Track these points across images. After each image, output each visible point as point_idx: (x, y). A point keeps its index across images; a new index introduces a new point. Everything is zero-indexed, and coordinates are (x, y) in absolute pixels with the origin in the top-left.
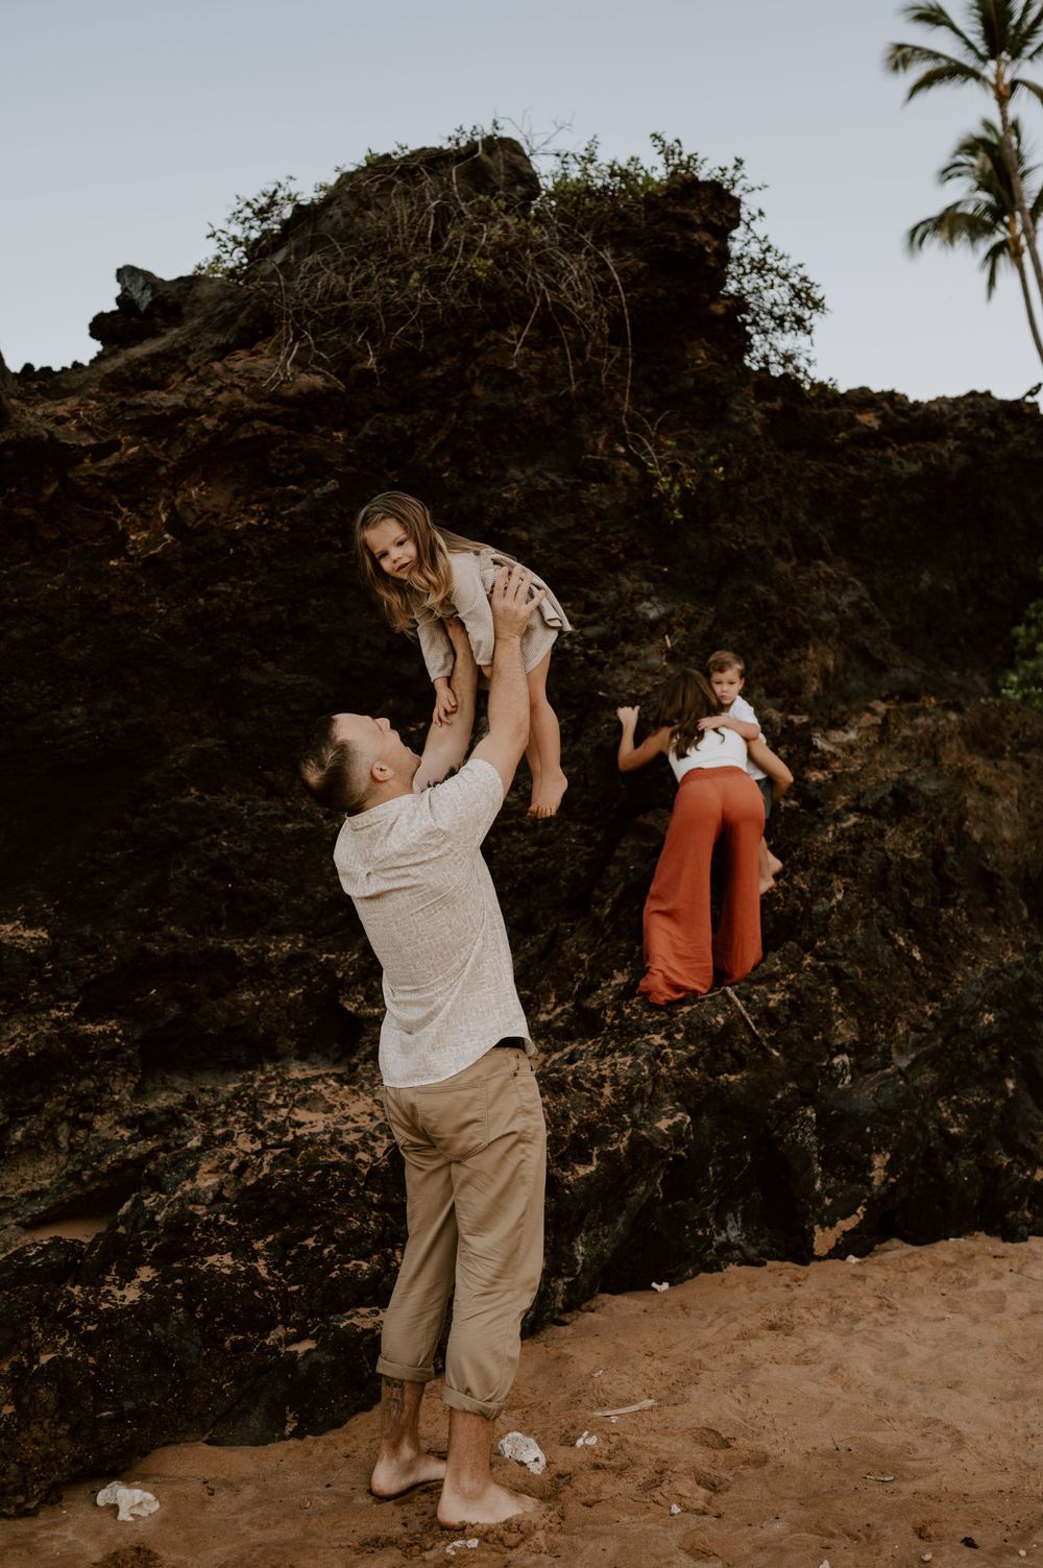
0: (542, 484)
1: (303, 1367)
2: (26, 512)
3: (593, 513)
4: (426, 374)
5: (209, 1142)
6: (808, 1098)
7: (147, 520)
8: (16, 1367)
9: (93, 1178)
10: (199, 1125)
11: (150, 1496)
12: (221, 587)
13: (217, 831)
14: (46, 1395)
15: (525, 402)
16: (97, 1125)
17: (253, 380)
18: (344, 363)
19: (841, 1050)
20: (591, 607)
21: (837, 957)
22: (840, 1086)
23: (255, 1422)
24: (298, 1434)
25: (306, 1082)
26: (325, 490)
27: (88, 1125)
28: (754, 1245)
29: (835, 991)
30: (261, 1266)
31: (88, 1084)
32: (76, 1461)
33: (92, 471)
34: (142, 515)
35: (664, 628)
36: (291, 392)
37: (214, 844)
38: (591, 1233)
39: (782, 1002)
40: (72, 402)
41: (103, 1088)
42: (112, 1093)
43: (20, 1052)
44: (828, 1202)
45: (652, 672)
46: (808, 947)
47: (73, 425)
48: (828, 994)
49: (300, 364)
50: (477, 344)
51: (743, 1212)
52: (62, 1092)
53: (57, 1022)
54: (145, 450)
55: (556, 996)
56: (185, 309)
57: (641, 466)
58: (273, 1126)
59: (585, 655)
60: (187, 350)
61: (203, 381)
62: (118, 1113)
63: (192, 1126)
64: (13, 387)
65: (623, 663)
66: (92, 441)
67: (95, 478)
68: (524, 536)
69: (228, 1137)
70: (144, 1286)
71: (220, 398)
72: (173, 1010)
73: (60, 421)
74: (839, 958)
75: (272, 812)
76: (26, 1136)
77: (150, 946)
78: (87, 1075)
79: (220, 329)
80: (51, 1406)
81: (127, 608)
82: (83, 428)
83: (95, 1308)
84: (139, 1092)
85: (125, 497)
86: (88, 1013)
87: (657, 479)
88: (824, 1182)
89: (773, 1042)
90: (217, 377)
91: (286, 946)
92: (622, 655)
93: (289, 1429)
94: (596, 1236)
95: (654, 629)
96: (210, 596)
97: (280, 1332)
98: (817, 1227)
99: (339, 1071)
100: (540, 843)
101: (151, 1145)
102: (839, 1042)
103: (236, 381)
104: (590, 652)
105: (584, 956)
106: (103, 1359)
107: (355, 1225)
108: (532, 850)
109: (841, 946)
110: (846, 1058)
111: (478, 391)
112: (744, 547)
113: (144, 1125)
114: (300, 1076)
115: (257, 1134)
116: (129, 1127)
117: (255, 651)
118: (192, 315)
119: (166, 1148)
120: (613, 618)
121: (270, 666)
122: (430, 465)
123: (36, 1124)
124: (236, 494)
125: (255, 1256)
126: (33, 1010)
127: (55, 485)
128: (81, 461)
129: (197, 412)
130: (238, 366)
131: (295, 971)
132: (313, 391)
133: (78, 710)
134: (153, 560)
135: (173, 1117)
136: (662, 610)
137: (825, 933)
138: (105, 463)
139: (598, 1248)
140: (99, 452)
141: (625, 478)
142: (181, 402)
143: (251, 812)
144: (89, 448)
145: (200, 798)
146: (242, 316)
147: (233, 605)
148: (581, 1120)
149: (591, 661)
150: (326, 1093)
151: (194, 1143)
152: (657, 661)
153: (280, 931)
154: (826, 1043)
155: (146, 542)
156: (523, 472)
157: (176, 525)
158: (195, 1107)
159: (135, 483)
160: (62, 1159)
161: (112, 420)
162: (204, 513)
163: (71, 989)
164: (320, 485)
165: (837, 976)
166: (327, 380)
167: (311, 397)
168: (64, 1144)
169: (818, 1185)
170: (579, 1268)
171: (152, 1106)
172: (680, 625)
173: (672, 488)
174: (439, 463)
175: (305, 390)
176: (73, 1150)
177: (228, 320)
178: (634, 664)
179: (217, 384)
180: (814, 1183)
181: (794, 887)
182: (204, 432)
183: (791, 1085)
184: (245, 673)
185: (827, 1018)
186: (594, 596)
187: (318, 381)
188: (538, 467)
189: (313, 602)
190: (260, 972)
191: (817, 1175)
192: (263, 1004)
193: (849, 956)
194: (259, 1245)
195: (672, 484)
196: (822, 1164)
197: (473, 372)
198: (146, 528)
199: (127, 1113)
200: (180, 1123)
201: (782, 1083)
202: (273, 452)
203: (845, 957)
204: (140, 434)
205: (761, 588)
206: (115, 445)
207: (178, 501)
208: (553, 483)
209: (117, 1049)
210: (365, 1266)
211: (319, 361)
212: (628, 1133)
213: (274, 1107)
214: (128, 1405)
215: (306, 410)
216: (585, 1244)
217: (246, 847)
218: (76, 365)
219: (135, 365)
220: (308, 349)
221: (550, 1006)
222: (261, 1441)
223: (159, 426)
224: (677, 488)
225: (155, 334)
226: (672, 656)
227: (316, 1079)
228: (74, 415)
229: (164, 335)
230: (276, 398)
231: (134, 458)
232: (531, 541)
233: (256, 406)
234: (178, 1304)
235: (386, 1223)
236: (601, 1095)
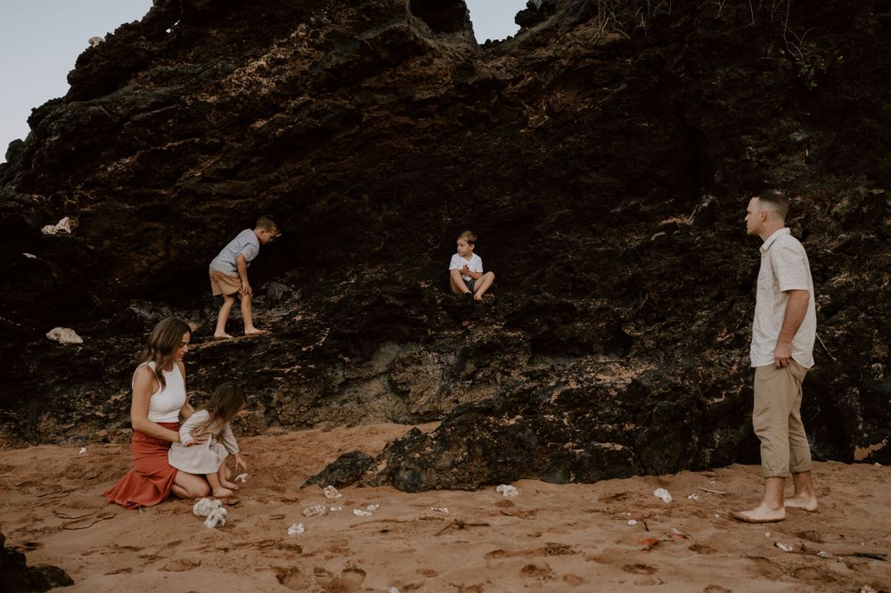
0: (734, 76)
1: (578, 457)
2: (484, 111)
3: (763, 88)
4: (672, 26)
5: (558, 384)
6: (855, 383)
7: (537, 110)
8: (469, 440)
9: (511, 396)
10: (556, 378)
11: (514, 489)
12: (570, 139)
13: (567, 251)
14: (479, 450)
15: (726, 34)
16: (512, 374)
17: (586, 39)
18: (630, 26)
19: (876, 360)
20: (763, 137)
21: (879, 314)
22: (875, 379)
23: (559, 475)
24: (575, 482)
25: (605, 364)
26: (620, 89)
27: (508, 374)
28: (821, 452)
29: (876, 331)
30: (565, 421)
31: (508, 357)
32: (489, 476)
33: (512, 90)
34: (535, 108)
35: (806, 145)
36: (603, 44)
37: (565, 257)
38: (724, 431)
39: (842, 335)
40: (504, 59)
41: (515, 359)
42: (519, 362)
43: (481, 341)
44: (865, 435)
45: (796, 169)
46: (863, 309)
47: (503, 70)
48: (872, 333)
49: (609, 28)
50: (699, 8)
51: (817, 436)
52: (498, 359)
53: (496, 330)
54: (535, 78)
55: (727, 329)
56: (557, 6)
57: (793, 59)
58: (587, 379)
59: (758, 162)
60: (557, 26)
61: (562, 43)
62: (521, 370)
63: (553, 378)
64: (481, 53)
65: (780, 165)
66: (512, 77)
67: (513, 93)
68: (723, 103)
69: (566, 382)
70: (517, 420)
71: (570, 50)
72: (545, 328)
73: (498, 68)
74: (881, 315)
75: (593, 243)
76: (484, 376)
77: (536, 300)
78: (508, 353)
79: (572, 14)
80: (480, 454)
81: (528, 151)
82: (508, 71)
83: (498, 424)
84: (530, 362)
85: (527, 100)
86: (508, 327)
87: (802, 66)
88: (864, 426)
89: (834, 354)
90: (568, 40)
91: (599, 304)
92: (779, 161)
93: (572, 479)
94: (727, 432)
95: (800, 146)
96: (564, 144)
97: (570, 444)
98: (857, 447)
99: (622, 361)
100: (725, 257)
101: (534, 384)
102: (875, 356)
103: (578, 41)
104: (761, 160)
105: (743, 312)
106: (500, 441)
107: (608, 411)
108: (721, 260)
109: (882, 309)
110: (880, 365)
111: (700, 31)
112: (857, 98)
113: (532, 376)
114: (602, 361)
115: (579, 382)
116: (526, 376)
117: (587, 168)
118: (560, 9)
119: (541, 386)
120: (775, 141)
121: (594, 175)
122: (673, 72)
123: (488, 372)
124: (579, 94)
125: (563, 417)
126: (486, 325)
127: (496, 98)
128: (507, 86)
129: (559, 58)
130: (578, 33)
131: (602, 315)
132: (614, 41)
133: (507, 198)
134: (539, 129)
135: (544, 374)
136: (806, 136)
137: (874, 302)
138: (518, 86)
139: (728, 438)
140: (515, 81)
141: (784, 68)
142: (552, 54)
143: (583, 242)
144: (510, 80)
145: (561, 236)
146: (582, 8)
147: (575, 147)
148: (717, 379)
149: (762, 165)
150: (613, 369)
151: (552, 384)
152: (799, 163)
153: (597, 297)
154: (867, 357)
155: (537, 120)
156: (724, 70)
157: (550, 111)
158: (555, 371)
159: (531, 94)
160: (498, 387)
161: (521, 66)
162: (563, 105)
163: (501, 317)
164: (617, 88)
165: (878, 324)
166: (622, 35)
167: (614, 45)
168: (499, 381)
169: (860, 427)
170: (717, 445)
171: (535, 368)
172: (814, 143)
173: (809, 70)
174: (679, 70)
175: (610, 41)
176: (503, 384)
177: (576, 9)
178: (786, 165)
179: (568, 44)
180: (858, 425)
181: (861, 279)
182: (562, 67)
183: (844, 375)
184: (582, 178)
185: (870, 345)
186: (764, 131)
187: (617, 36)
188: (732, 67)
189: (615, 143)
190: (585, 314)
191: (860, 422)
192: (586, 329)
193: (887, 314)
194: (565, 414)
195: (810, 68)
196: (862, 416)
197: (697, 22)
198: (536, 114)
199: (525, 370)
200: (547, 376)
201: (838, 375)
202: (595, 73)
203: (884, 314)
204: (533, 71)
205: (867, 120)
206: (522, 77)
207: (550, 101)
208: (740, 74)
209: (521, 343)
210: (610, 427)
211: (617, 26)
212: (742, 386)
213: (589, 372)
214: (508, 459)
215: (612, 50)
216: (720, 435)
217: (580, 258)
218: (509, 38)
219: (533, 36)
220: (613, 20)
221: (723, 334)
222: (561, 483)
223: (541, 66)
224: (813, 70)
225: (544, 20)
226: (808, 160)
227: (610, 363)
228: (505, 65)
229: (547, 20)
230: (596, 47)
231: (530, 83)
232: (727, 106)
233: (587, 52)
234: (530, 427)
235: (623, 413)
236: (731, 369)
